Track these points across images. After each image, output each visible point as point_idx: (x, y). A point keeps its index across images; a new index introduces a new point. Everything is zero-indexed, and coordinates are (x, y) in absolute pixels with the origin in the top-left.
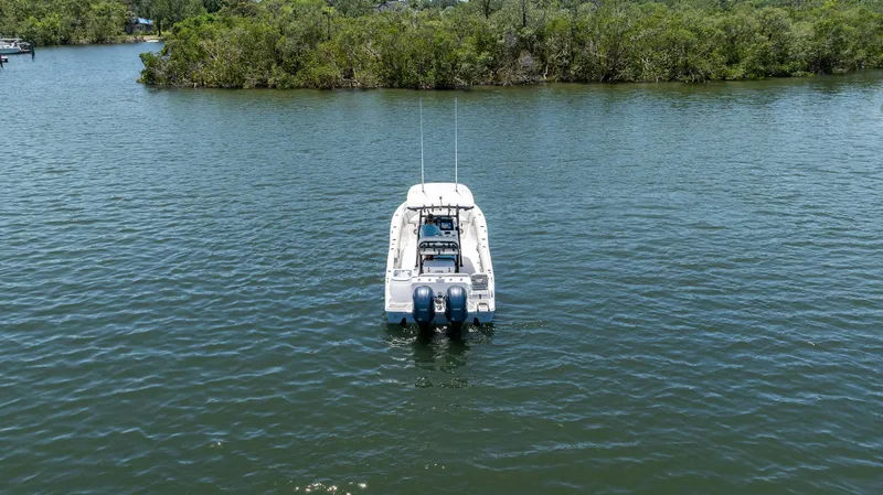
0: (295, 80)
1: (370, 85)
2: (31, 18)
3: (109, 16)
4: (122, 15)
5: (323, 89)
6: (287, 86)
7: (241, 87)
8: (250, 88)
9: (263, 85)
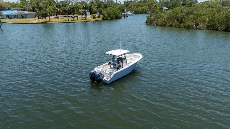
0: (181, 25)
1: (202, 28)
2: (139, 7)
3: (157, 7)
4: (160, 6)
5: (187, 28)
6: (177, 27)
7: (165, 26)
8: (167, 26)
9: (171, 26)
